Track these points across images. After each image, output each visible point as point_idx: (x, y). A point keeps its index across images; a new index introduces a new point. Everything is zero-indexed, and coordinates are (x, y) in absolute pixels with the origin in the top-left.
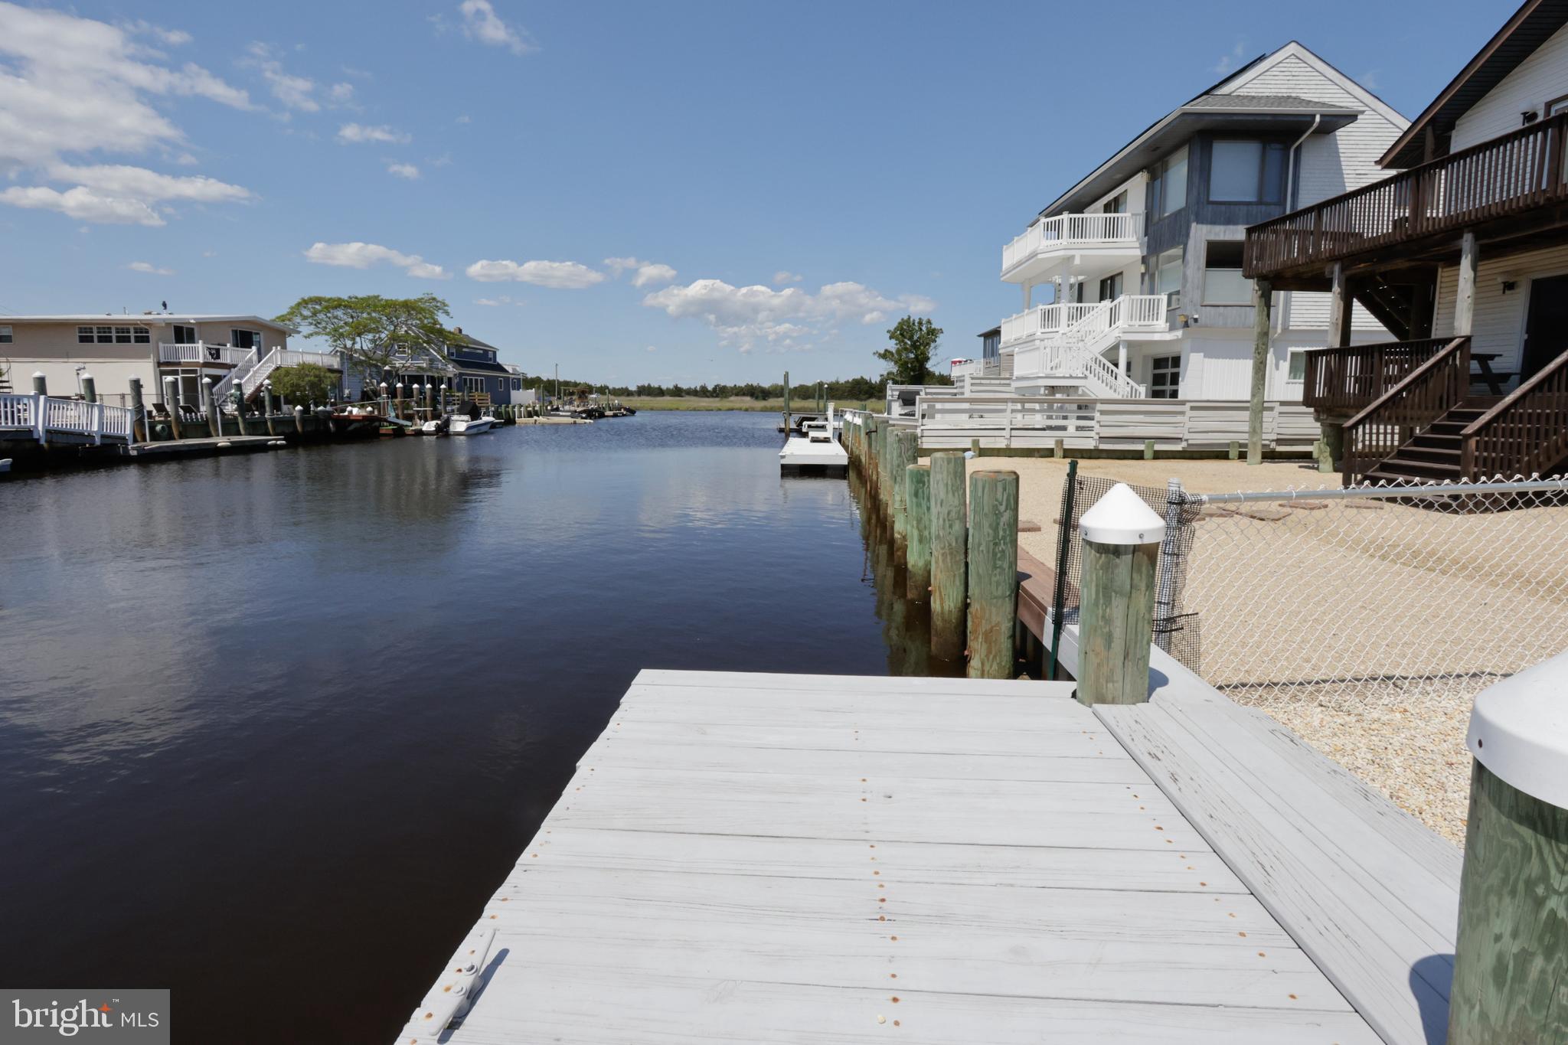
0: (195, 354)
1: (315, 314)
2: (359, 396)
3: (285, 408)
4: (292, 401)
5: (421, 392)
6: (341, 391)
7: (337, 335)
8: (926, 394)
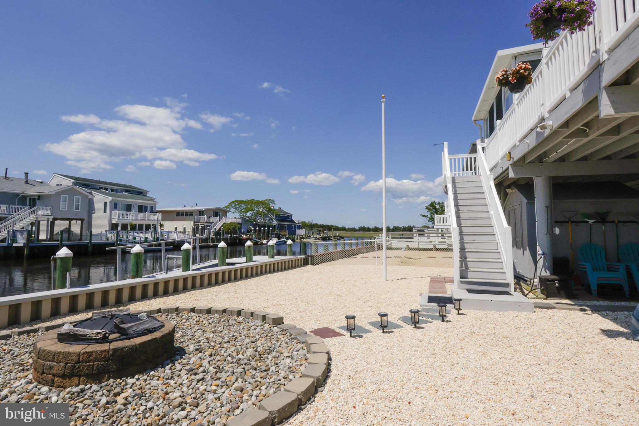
0: (203, 219)
1: (235, 205)
2: (246, 232)
3: (225, 235)
4: (227, 233)
5: (264, 230)
6: (241, 230)
7: (241, 212)
8: (428, 231)
